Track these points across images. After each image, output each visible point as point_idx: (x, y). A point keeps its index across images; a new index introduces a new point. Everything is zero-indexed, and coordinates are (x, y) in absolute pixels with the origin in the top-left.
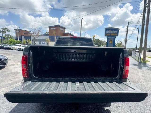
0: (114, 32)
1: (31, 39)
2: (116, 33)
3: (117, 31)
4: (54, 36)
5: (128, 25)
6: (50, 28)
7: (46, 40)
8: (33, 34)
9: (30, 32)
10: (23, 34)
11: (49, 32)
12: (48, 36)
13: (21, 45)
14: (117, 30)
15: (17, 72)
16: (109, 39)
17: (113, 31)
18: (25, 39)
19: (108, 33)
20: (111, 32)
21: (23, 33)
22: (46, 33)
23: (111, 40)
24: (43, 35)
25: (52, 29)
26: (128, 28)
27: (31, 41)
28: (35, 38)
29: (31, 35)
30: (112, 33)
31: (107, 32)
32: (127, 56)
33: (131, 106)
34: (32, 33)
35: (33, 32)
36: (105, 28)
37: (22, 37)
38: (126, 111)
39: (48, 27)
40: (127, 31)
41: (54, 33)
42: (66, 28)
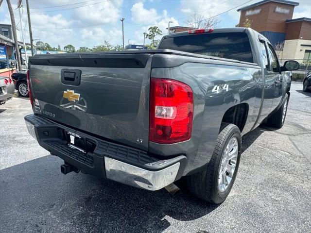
6: (244, 13)
25: (249, 13)
39: (238, 10)
41: (248, 25)
42: (298, 4)
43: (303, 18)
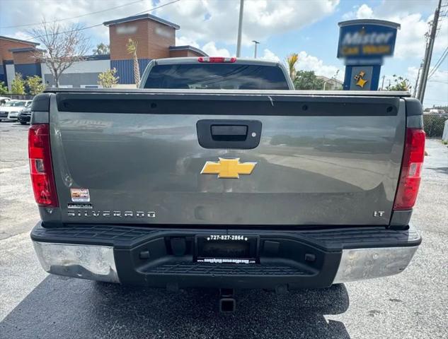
0: (375, 39)
1: (43, 76)
2: (383, 44)
3: (389, 35)
4: (132, 62)
5: (439, 7)
6: (113, 25)
7: (101, 76)
8: (48, 55)
9: (37, 47)
10: (10, 57)
11: (110, 47)
12: (108, 62)
13: (7, 101)
14: (391, 29)
15: (6, 198)
16: (354, 69)
17: (374, 35)
18: (20, 76)
19: (352, 46)
20: (363, 39)
21: (10, 51)
22: (98, 51)
23: (362, 74)
24: (89, 58)
25: (121, 30)
26: (436, 21)
27: (41, 82)
28: (56, 70)
29: (39, 57)
30: (368, 44)
31: (349, 39)
32: (417, 126)
33: (420, 311)
34: (45, 51)
35: (49, 47)
36: (339, 24)
37: (7, 66)
38: (402, 327)
39: (105, 24)
40: (433, 36)
41: (132, 48)
42: (179, 27)
43: (188, 47)
